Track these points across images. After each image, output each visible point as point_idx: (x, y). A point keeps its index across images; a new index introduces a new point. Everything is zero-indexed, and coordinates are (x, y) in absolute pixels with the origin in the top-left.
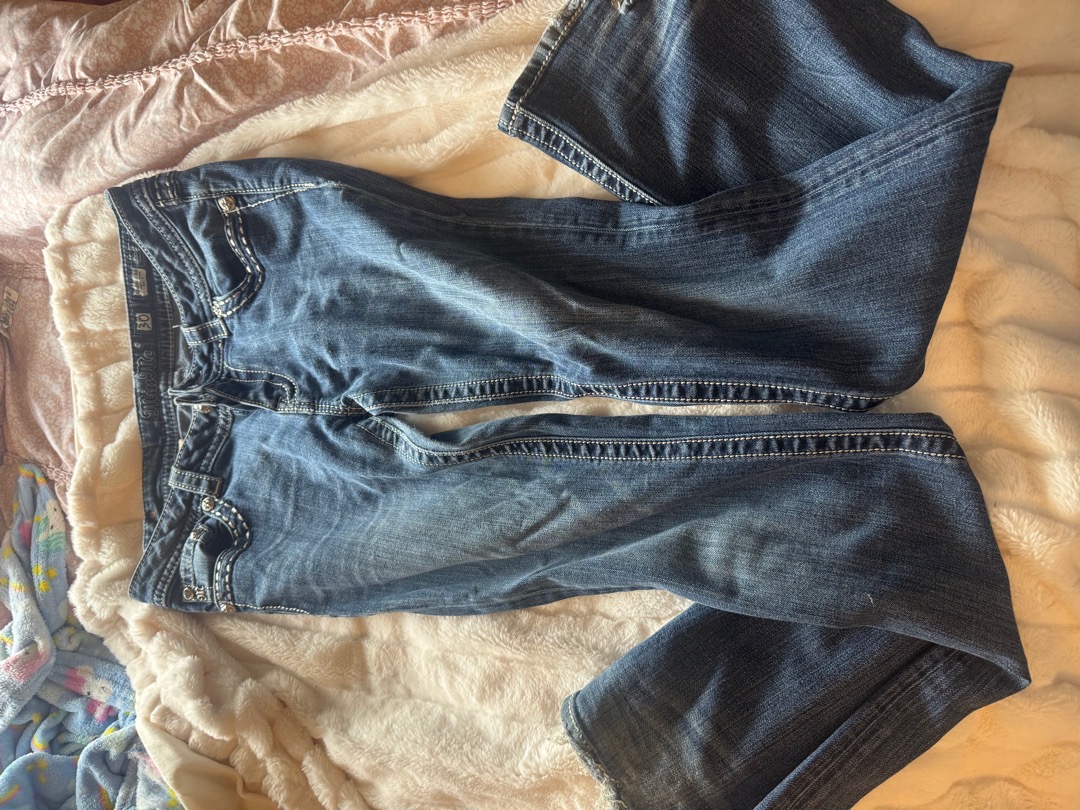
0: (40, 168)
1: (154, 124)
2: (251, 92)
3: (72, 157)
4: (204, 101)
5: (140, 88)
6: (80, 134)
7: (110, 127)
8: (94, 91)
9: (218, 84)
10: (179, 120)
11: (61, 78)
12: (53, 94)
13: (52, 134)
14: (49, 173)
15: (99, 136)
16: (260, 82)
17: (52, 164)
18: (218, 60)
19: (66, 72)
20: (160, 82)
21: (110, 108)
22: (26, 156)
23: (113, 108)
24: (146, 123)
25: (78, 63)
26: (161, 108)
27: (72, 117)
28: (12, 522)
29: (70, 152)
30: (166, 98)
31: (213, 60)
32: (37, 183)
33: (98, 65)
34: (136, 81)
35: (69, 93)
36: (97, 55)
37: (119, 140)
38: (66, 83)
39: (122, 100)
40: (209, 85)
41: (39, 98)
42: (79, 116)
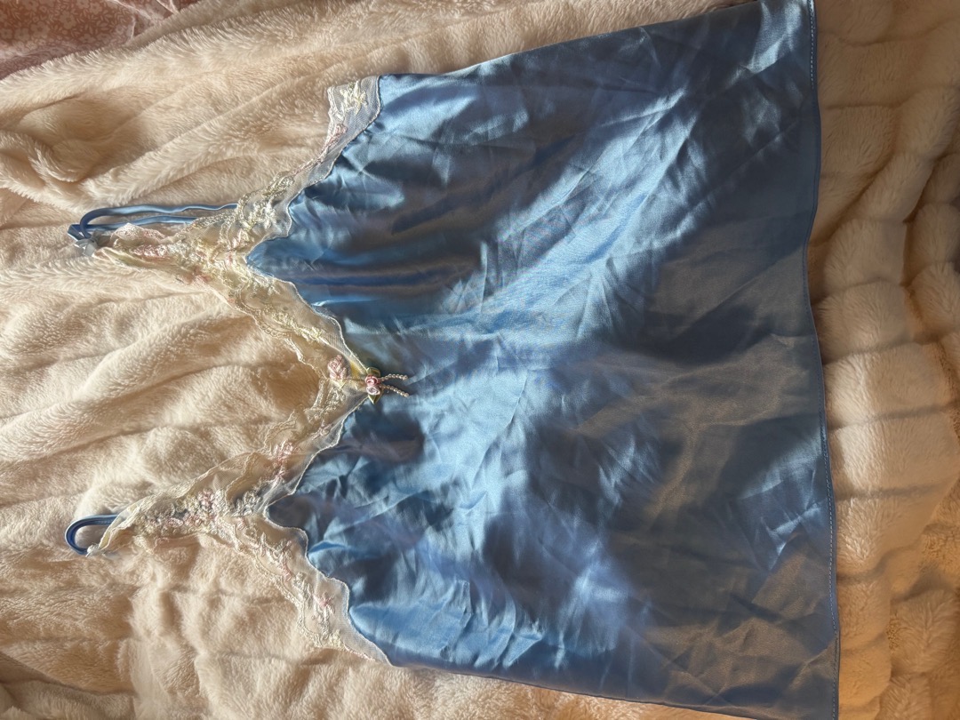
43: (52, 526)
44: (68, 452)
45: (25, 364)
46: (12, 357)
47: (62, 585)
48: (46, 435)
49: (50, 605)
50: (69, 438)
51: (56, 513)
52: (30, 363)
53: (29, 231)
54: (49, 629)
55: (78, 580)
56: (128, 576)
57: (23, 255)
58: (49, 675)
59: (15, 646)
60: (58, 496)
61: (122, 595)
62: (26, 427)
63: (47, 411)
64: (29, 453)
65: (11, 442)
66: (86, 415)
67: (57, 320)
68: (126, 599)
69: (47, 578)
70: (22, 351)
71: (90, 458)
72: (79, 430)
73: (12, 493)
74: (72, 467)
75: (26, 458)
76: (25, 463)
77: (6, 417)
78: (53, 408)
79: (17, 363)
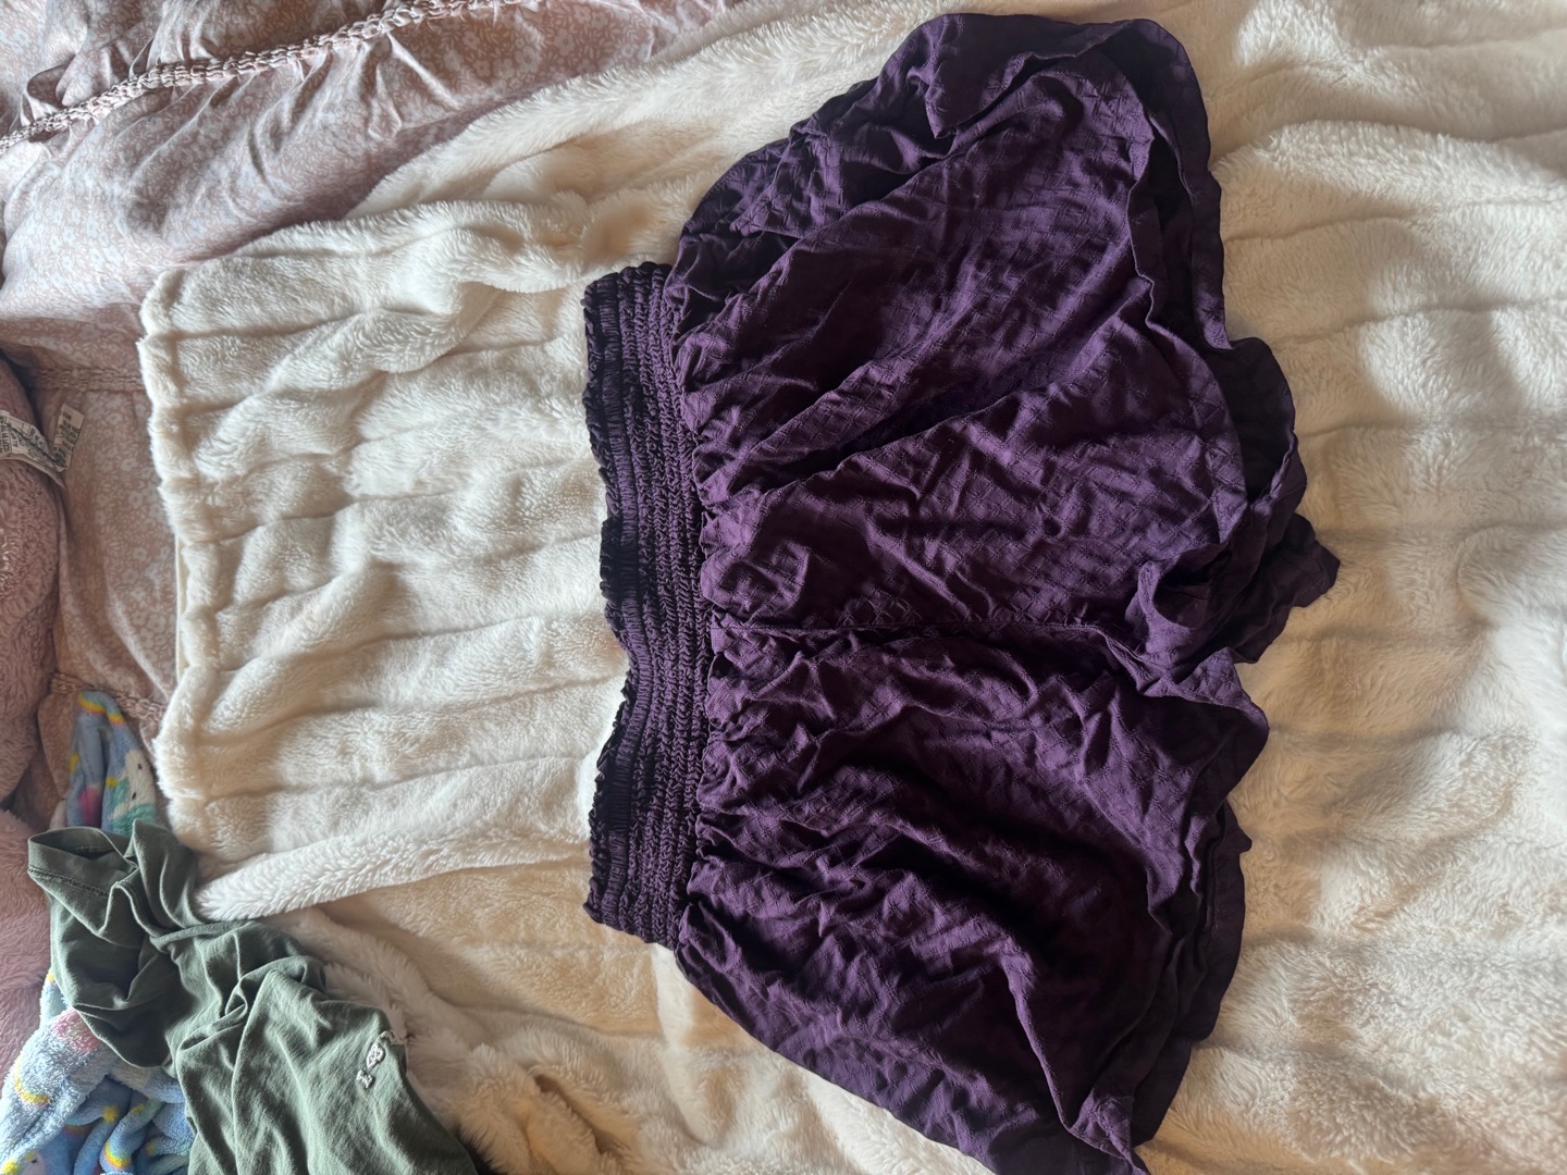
0: (129, 205)
1: (325, 128)
2: (487, 73)
3: (182, 187)
4: (410, 89)
5: (298, 72)
6: (196, 149)
7: (246, 136)
8: (219, 79)
9: (433, 59)
10: (367, 121)
11: (165, 58)
12: (151, 86)
13: (149, 150)
14: (144, 212)
15: (228, 151)
16: (503, 57)
17: (148, 197)
18: (433, 22)
19: (174, 48)
20: (331, 60)
21: (246, 106)
22: (106, 186)
23: (251, 107)
24: (312, 127)
25: (195, 34)
26: (338, 101)
27: (182, 123)
28: (67, 786)
29: (178, 179)
30: (345, 86)
31: (424, 21)
32: (123, 230)
33: (227, 37)
34: (291, 60)
35: (180, 84)
36: (226, 19)
37: (264, 157)
38: (174, 66)
39: (265, 93)
40: (420, 61)
41: (125, 94)
42: (195, 119)
45: (501, 548)
52: (508, 547)
67: (550, 482)
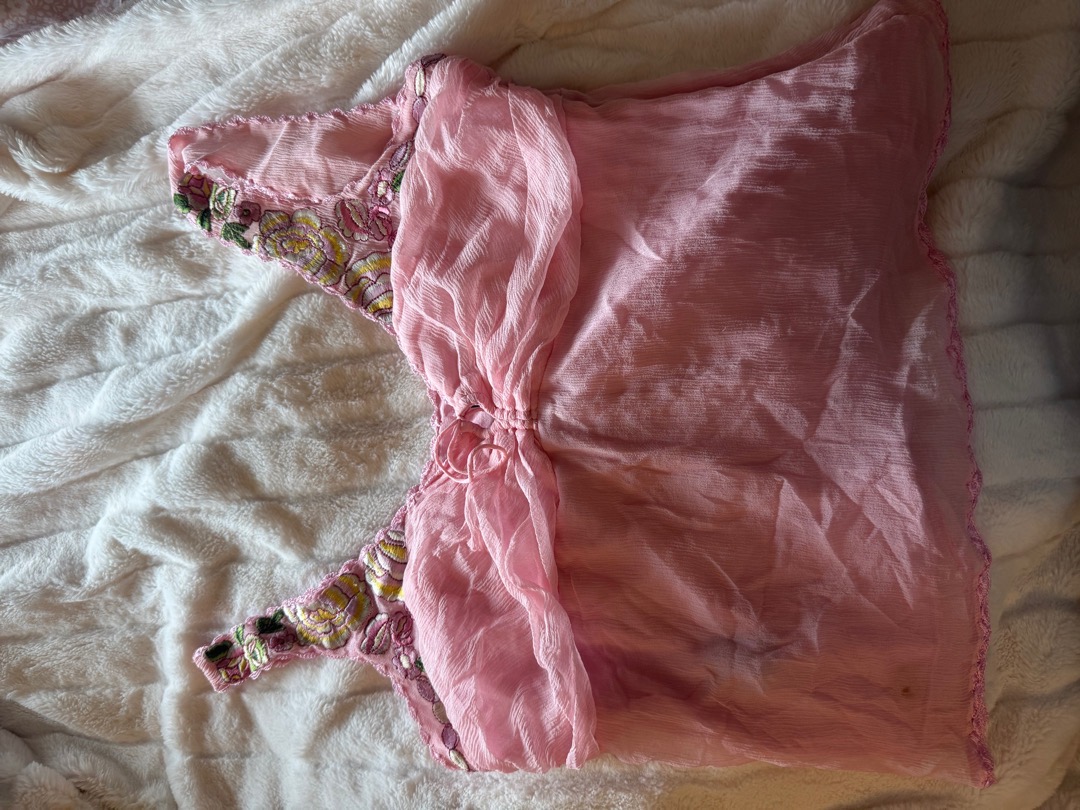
43: (62, 563)
44: (78, 481)
45: (24, 385)
46: (9, 378)
47: (78, 627)
48: (53, 464)
49: (69, 650)
50: (78, 466)
51: (68, 549)
52: (30, 384)
53: (18, 235)
54: (68, 676)
55: (95, 621)
56: (148, 613)
57: (13, 263)
58: (71, 727)
59: (33, 696)
60: (69, 531)
61: (144, 636)
62: (30, 456)
63: (54, 437)
64: (36, 484)
65: (15, 473)
66: (94, 441)
67: (56, 333)
68: (148, 639)
69: (61, 621)
70: (20, 370)
71: (103, 488)
72: (89, 457)
73: (19, 530)
74: (84, 498)
75: (32, 490)
76: (31, 495)
77: (7, 445)
78: (59, 434)
79: (15, 385)
